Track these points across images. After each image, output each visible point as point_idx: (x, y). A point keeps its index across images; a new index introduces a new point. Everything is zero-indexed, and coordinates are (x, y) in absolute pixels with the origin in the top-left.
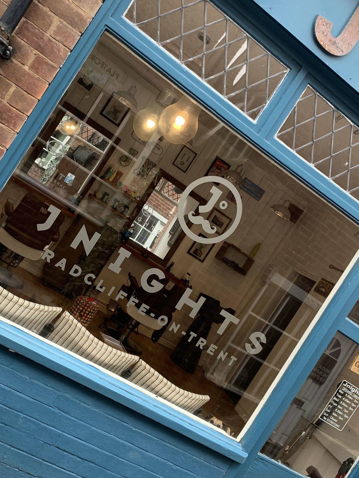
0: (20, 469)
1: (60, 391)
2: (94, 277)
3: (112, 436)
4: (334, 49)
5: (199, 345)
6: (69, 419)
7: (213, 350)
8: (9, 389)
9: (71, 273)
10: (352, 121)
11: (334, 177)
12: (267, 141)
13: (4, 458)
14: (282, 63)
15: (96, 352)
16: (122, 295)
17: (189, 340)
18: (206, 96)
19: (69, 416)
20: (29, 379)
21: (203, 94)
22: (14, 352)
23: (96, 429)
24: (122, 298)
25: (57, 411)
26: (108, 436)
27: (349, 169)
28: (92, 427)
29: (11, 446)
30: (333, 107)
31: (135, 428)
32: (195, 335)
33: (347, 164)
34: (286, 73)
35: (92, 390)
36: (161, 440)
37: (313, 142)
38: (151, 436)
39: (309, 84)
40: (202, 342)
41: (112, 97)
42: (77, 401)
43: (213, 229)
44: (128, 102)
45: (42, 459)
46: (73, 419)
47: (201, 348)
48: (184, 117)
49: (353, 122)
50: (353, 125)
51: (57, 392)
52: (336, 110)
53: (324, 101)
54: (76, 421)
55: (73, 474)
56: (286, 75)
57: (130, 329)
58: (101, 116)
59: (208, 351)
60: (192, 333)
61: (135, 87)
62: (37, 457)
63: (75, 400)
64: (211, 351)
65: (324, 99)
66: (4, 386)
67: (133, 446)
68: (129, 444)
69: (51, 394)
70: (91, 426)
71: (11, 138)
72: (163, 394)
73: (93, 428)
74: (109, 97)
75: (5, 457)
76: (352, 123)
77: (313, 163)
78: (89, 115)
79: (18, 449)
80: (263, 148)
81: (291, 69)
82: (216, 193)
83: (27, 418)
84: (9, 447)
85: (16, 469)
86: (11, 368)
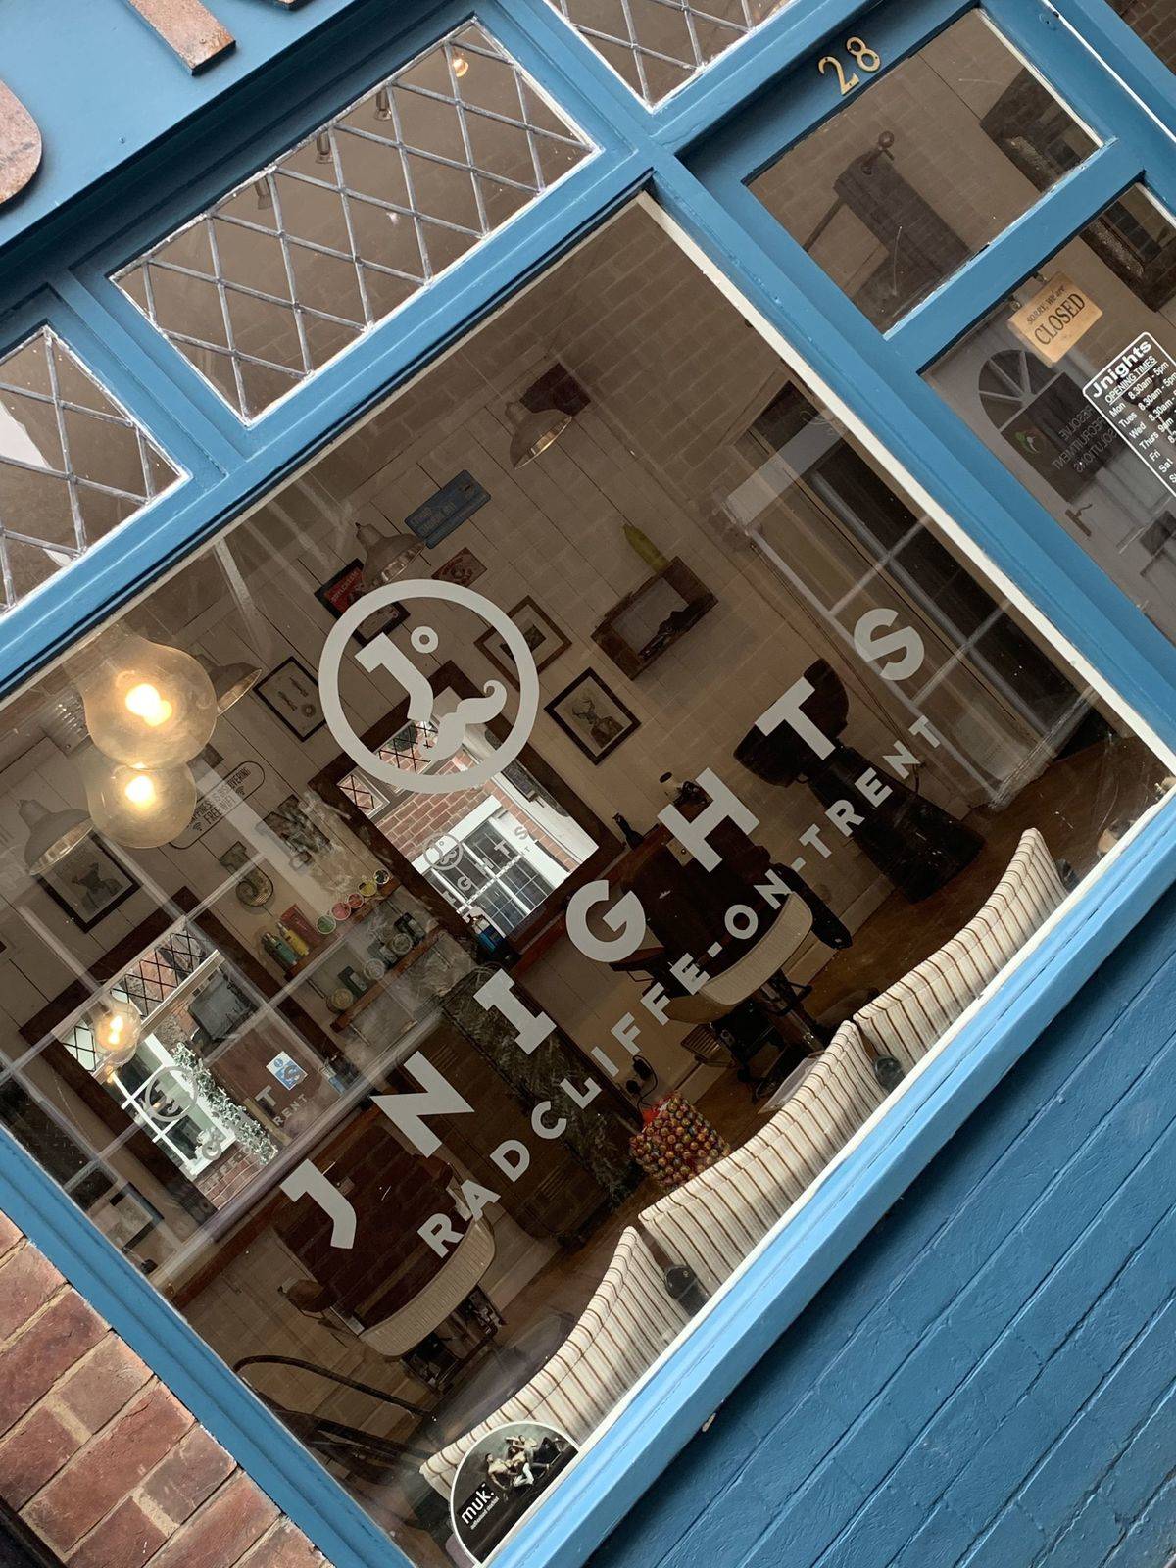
0: (1092, 1487)
1: (878, 1301)
2: (545, 1106)
3: (1063, 1171)
4: (13, 169)
5: (849, 824)
6: (973, 1297)
7: (877, 784)
8: (827, 1463)
9: (514, 1174)
10: (260, 168)
11: (427, 269)
12: (256, 454)
13: (1043, 1529)
14: (21, 347)
15: (790, 1154)
16: (625, 1032)
17: (826, 852)
18: (60, 613)
19: (961, 1295)
20: (812, 1393)
21: (53, 620)
22: (713, 1417)
23: (1027, 1219)
24: (635, 1031)
25: (938, 1326)
26: (1060, 1186)
27: (414, 214)
28: (1017, 1228)
29: (1011, 1497)
30: (200, 217)
31: (1055, 1094)
32: (815, 829)
33: (393, 216)
34: (53, 340)
35: (899, 1201)
36: (1119, 1021)
37: (297, 306)
38: (1099, 1046)
39: (107, 276)
40: (841, 813)
41: (41, 881)
42: (923, 1255)
43: (491, 690)
44: (64, 838)
45: (1080, 1410)
46: (975, 1282)
47: (858, 820)
48: (133, 686)
49: (266, 164)
50: (274, 168)
51: (876, 1312)
52: (212, 209)
53: (174, 239)
54: (986, 1276)
55: (1152, 1325)
56: (60, 342)
57: (787, 1010)
58: (94, 931)
59: (877, 801)
60: (804, 840)
61: (24, 803)
62: (1067, 1427)
63: (917, 1262)
64: (877, 793)
65: (168, 239)
66: (813, 1475)
67: (1112, 1114)
68: (1102, 1124)
69: (879, 1332)
70: (1015, 1230)
71: (36, 1259)
72: (980, 975)
73: (1021, 1228)
74: (39, 889)
75: (1040, 1527)
76: (269, 170)
77: (365, 324)
78: (80, 971)
79: (1026, 1479)
80: (272, 470)
81: (43, 324)
82: (380, 653)
83: (936, 1427)
84: (1011, 1507)
85: (1088, 1502)
86: (764, 1438)
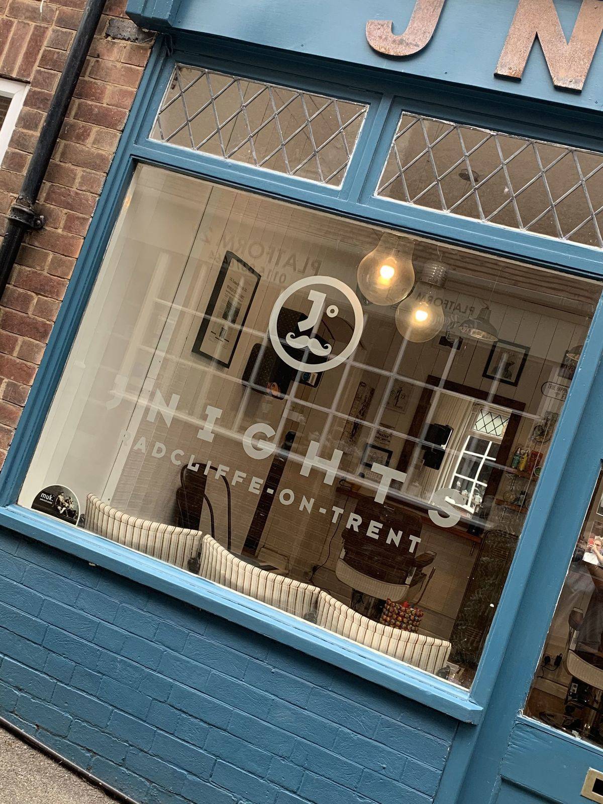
0: (131, 743)
1: (161, 617)
2: (182, 453)
3: (244, 683)
5: (352, 526)
6: (178, 660)
7: (377, 531)
8: (98, 620)
9: (154, 454)
10: (491, 129)
11: (490, 217)
12: (364, 205)
13: (108, 725)
14: (355, 103)
17: (334, 520)
19: (178, 654)
20: (119, 603)
22: (94, 565)
23: (218, 673)
25: (162, 648)
26: (238, 684)
29: (114, 706)
30: (452, 123)
31: (274, 667)
32: (342, 511)
33: (506, 190)
34: (365, 111)
35: (199, 609)
36: (320, 688)
37: (438, 181)
38: (303, 681)
39: (403, 110)
40: (355, 520)
41: (494, 346)
42: (185, 630)
43: (327, 347)
45: (157, 727)
46: (184, 658)
47: (356, 529)
49: (494, 130)
50: (495, 134)
51: (156, 618)
52: (459, 125)
53: (436, 121)
54: (188, 662)
55: (201, 751)
56: (366, 114)
58: (485, 379)
59: (369, 534)
60: (334, 508)
62: (148, 723)
63: (181, 628)
64: (373, 532)
65: (434, 119)
66: (92, 616)
67: (278, 699)
68: (272, 696)
69: (150, 623)
70: (212, 669)
73: (214, 671)
76: (492, 133)
77: (448, 209)
79: (124, 711)
82: (318, 299)
83: (125, 662)
84: (111, 708)
85: (125, 743)
86: (97, 590)
